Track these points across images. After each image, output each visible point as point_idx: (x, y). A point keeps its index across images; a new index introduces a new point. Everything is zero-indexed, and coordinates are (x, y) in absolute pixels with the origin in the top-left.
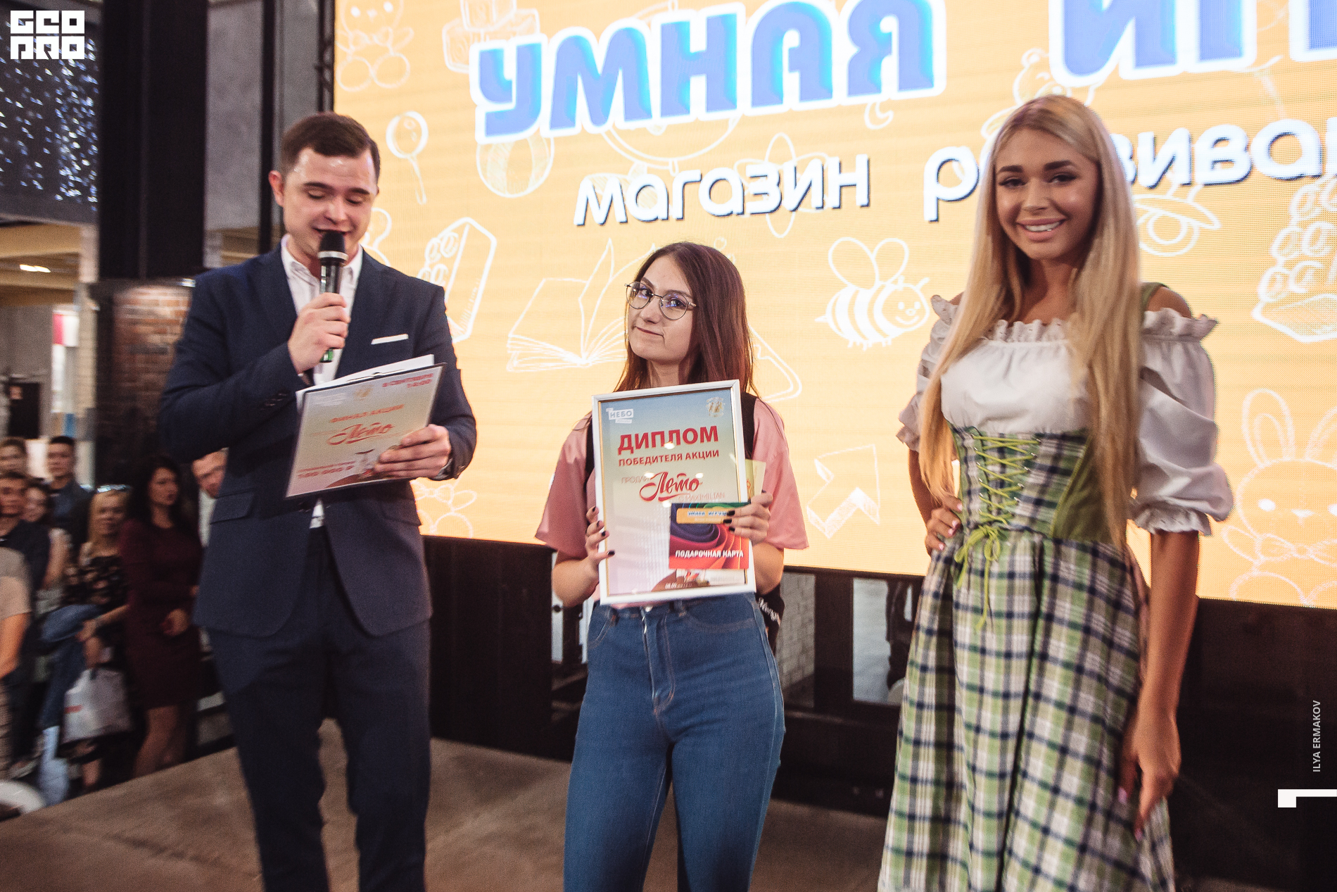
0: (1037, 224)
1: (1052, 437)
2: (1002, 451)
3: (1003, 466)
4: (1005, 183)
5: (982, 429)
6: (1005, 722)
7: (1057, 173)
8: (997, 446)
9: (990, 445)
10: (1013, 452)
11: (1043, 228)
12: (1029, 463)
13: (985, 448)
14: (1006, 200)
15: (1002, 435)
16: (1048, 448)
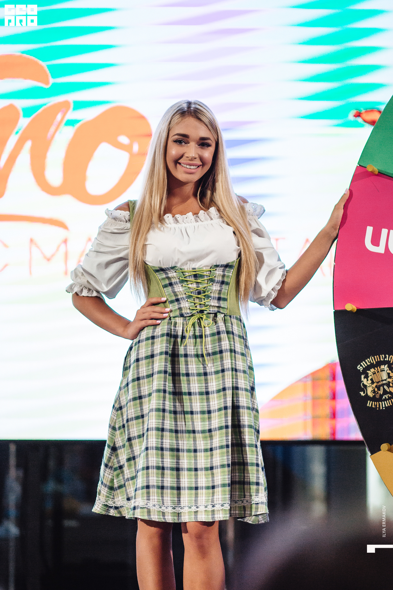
0: (190, 165)
1: (222, 266)
2: (195, 276)
3: (197, 283)
4: (176, 141)
5: (182, 267)
6: (225, 402)
7: (203, 143)
8: (194, 274)
9: (187, 274)
10: (202, 276)
11: (192, 167)
12: (212, 280)
13: (185, 276)
14: (174, 150)
15: (193, 269)
16: (219, 272)
